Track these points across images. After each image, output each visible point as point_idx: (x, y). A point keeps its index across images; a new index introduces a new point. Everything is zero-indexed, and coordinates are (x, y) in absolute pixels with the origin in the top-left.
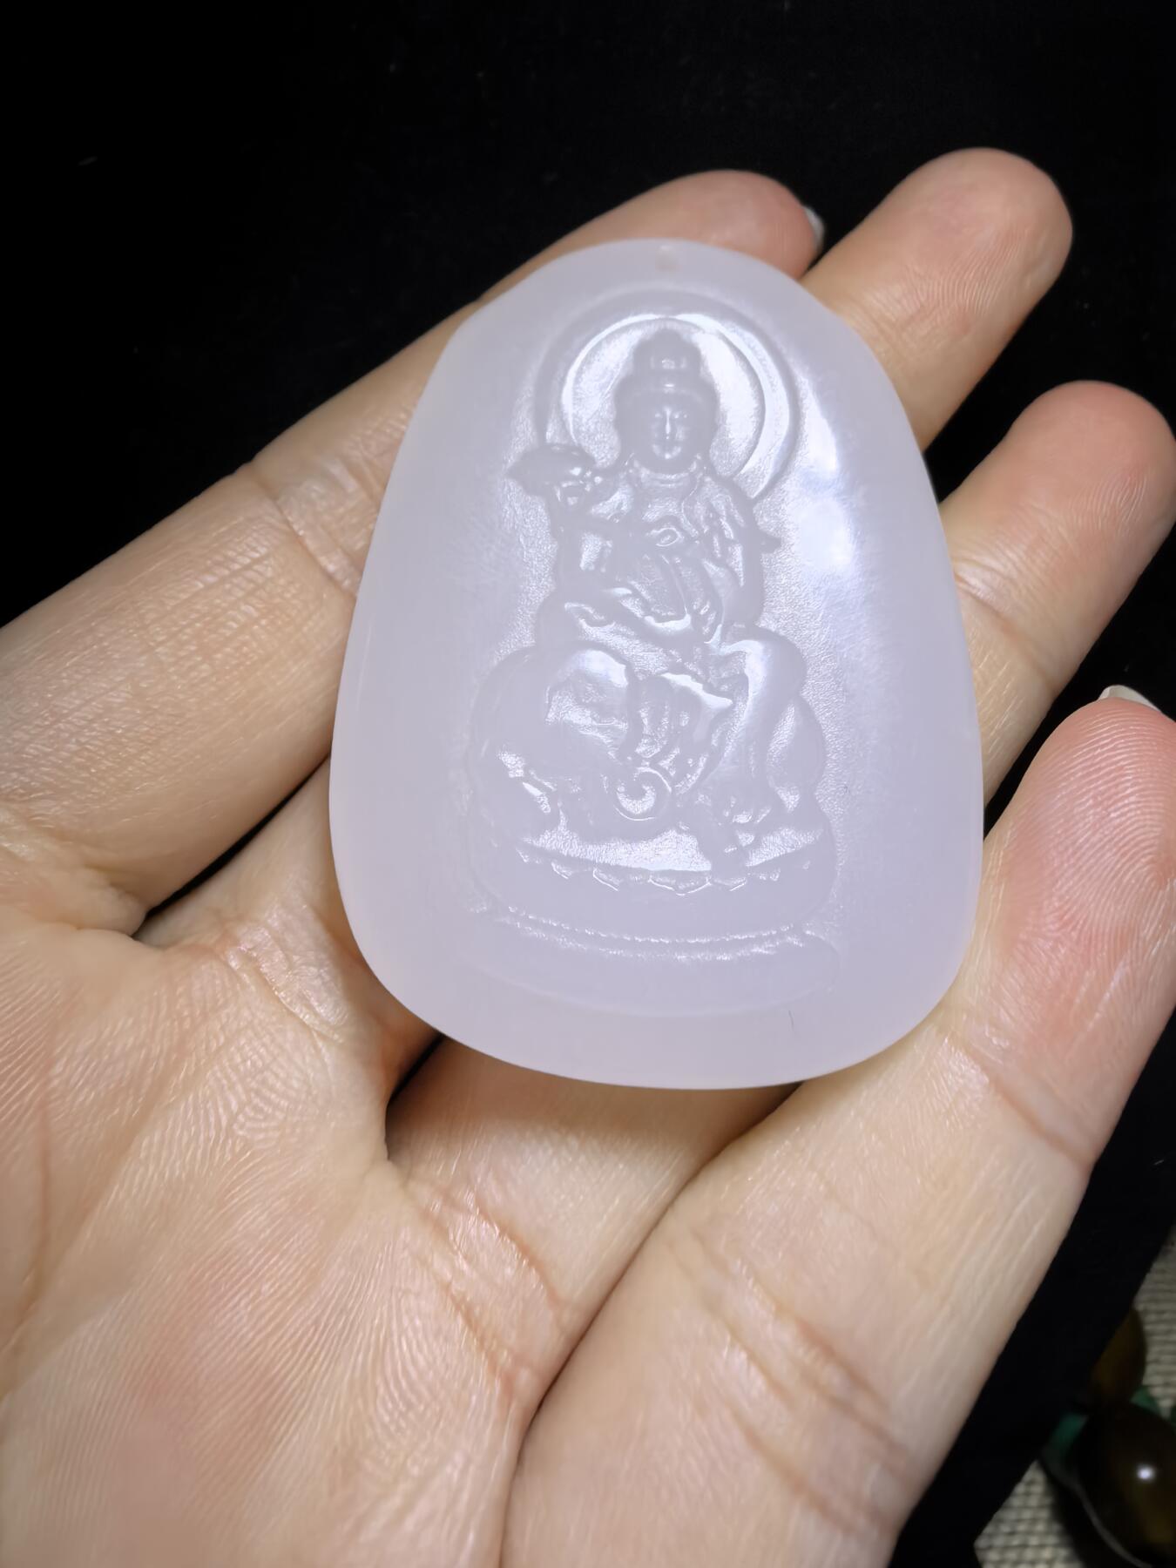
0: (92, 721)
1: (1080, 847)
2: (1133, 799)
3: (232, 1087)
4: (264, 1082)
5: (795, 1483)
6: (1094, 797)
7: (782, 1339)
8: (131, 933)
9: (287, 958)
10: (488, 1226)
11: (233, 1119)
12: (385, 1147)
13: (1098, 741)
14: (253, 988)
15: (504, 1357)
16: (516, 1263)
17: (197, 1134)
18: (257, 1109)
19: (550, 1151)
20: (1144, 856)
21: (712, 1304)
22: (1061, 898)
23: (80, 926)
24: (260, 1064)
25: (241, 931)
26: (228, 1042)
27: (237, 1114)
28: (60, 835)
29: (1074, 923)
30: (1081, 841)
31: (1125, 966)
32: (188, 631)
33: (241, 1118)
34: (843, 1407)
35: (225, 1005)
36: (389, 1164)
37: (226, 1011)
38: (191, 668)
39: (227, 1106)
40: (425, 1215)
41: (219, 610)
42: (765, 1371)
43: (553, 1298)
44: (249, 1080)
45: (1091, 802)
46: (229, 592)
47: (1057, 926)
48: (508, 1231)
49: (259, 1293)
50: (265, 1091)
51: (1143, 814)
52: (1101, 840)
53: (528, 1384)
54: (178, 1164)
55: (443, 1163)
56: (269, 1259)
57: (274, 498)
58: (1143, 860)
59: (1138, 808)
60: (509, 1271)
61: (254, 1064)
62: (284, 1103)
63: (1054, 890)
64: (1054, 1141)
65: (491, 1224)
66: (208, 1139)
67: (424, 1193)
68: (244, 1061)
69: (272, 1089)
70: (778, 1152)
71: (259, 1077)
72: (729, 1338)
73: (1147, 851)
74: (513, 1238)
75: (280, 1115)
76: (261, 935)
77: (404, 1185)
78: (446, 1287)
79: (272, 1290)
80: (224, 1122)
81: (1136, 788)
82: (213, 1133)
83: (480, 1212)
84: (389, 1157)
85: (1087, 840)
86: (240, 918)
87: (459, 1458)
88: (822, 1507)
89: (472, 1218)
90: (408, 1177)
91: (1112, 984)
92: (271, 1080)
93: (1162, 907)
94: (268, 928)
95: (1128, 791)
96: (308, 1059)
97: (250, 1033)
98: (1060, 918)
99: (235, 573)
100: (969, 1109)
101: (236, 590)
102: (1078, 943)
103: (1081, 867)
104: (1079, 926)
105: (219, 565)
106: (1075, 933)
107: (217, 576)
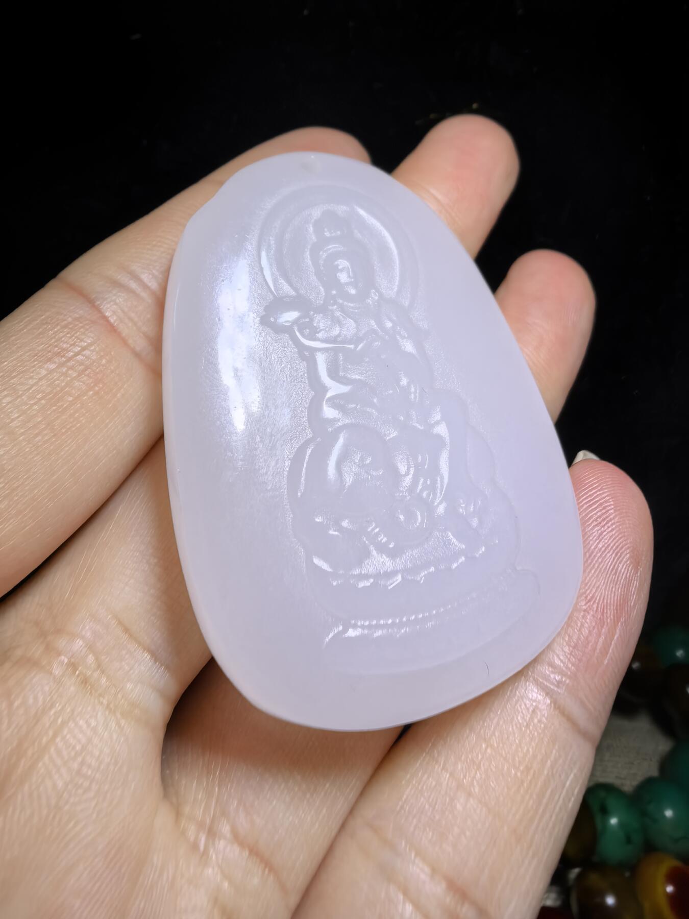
1: (592, 552)
4: (82, 762)
6: (596, 520)
13: (591, 486)
19: (283, 786)
21: (389, 875)
26: (55, 736)
30: (593, 547)
32: (36, 407)
33: (65, 795)
37: (53, 711)
44: (71, 763)
45: (595, 523)
50: (84, 770)
58: (627, 557)
61: (74, 748)
62: (98, 776)
65: (242, 848)
68: (67, 748)
69: (89, 766)
72: (401, 896)
73: (627, 551)
75: (95, 788)
76: (79, 644)
83: (235, 840)
84: (164, 797)
86: (59, 631)
91: (617, 636)
92: (89, 759)
94: (83, 637)
96: (114, 736)
97: (71, 725)
98: (586, 597)
99: (69, 359)
100: (540, 721)
101: (70, 372)
102: (596, 611)
103: (594, 565)
104: (597, 601)
105: (58, 354)
106: (595, 606)
107: (55, 363)
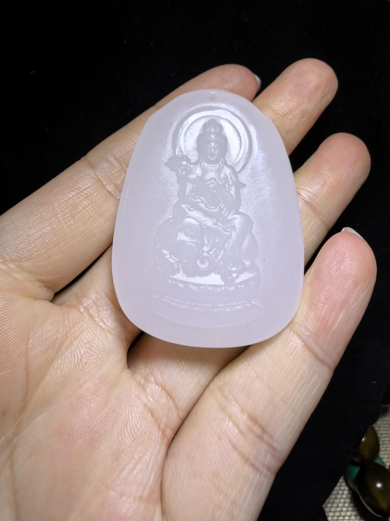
0: (39, 238)
1: (332, 276)
2: (348, 262)
3: (82, 347)
4: (91, 345)
5: (246, 460)
6: (337, 262)
7: (243, 419)
8: (50, 300)
9: (98, 309)
10: (158, 387)
11: (82, 356)
12: (127, 364)
13: (339, 245)
14: (87, 317)
15: (162, 425)
16: (166, 398)
17: (72, 361)
18: (89, 353)
19: (176, 365)
20: (350, 279)
21: (223, 409)
22: (326, 291)
23: (36, 299)
24: (90, 340)
25: (84, 300)
27: (83, 355)
28: (30, 272)
29: (329, 299)
30: (333, 274)
31: (344, 311)
33: (85, 356)
34: (261, 438)
35: (79, 323)
36: (128, 370)
38: (69, 221)
39: (80, 352)
40: (139, 384)
41: (76, 203)
42: (238, 428)
43: (177, 407)
44: (87, 345)
45: (336, 263)
46: (79, 197)
47: (325, 299)
48: (163, 388)
49: (90, 407)
50: (91, 348)
51: (351, 267)
52: (338, 274)
53: (169, 433)
54: (66, 369)
55: (144, 370)
56: (93, 397)
57: (93, 168)
58: (350, 280)
59: (349, 265)
60: (164, 400)
61: (88, 340)
62: (97, 352)
63: (324, 289)
64: (322, 362)
65: (159, 386)
66: (75, 362)
67: (139, 377)
68: (85, 339)
69: (93, 348)
70: (243, 365)
71: (90, 344)
72: (228, 418)
73: (351, 278)
74: (165, 390)
75: (96, 355)
76: (90, 302)
77: (133, 375)
78: (146, 405)
79: (94, 406)
80: (80, 357)
81: (349, 259)
82: (76, 361)
83: (156, 383)
84: (128, 367)
85: (334, 274)
86: (84, 296)
87: (149, 453)
88: (254, 466)
89: (153, 385)
90: (134, 373)
91: (340, 317)
92: (93, 345)
93: (355, 294)
94: (92, 299)
95: (347, 260)
96: (104, 338)
97: (87, 331)
98: (326, 297)
99: (81, 192)
100: (298, 352)
101: (81, 197)
102: (330, 305)
103: (332, 282)
104: (331, 300)
105: (76, 189)
106: (330, 302)
107: (76, 193)
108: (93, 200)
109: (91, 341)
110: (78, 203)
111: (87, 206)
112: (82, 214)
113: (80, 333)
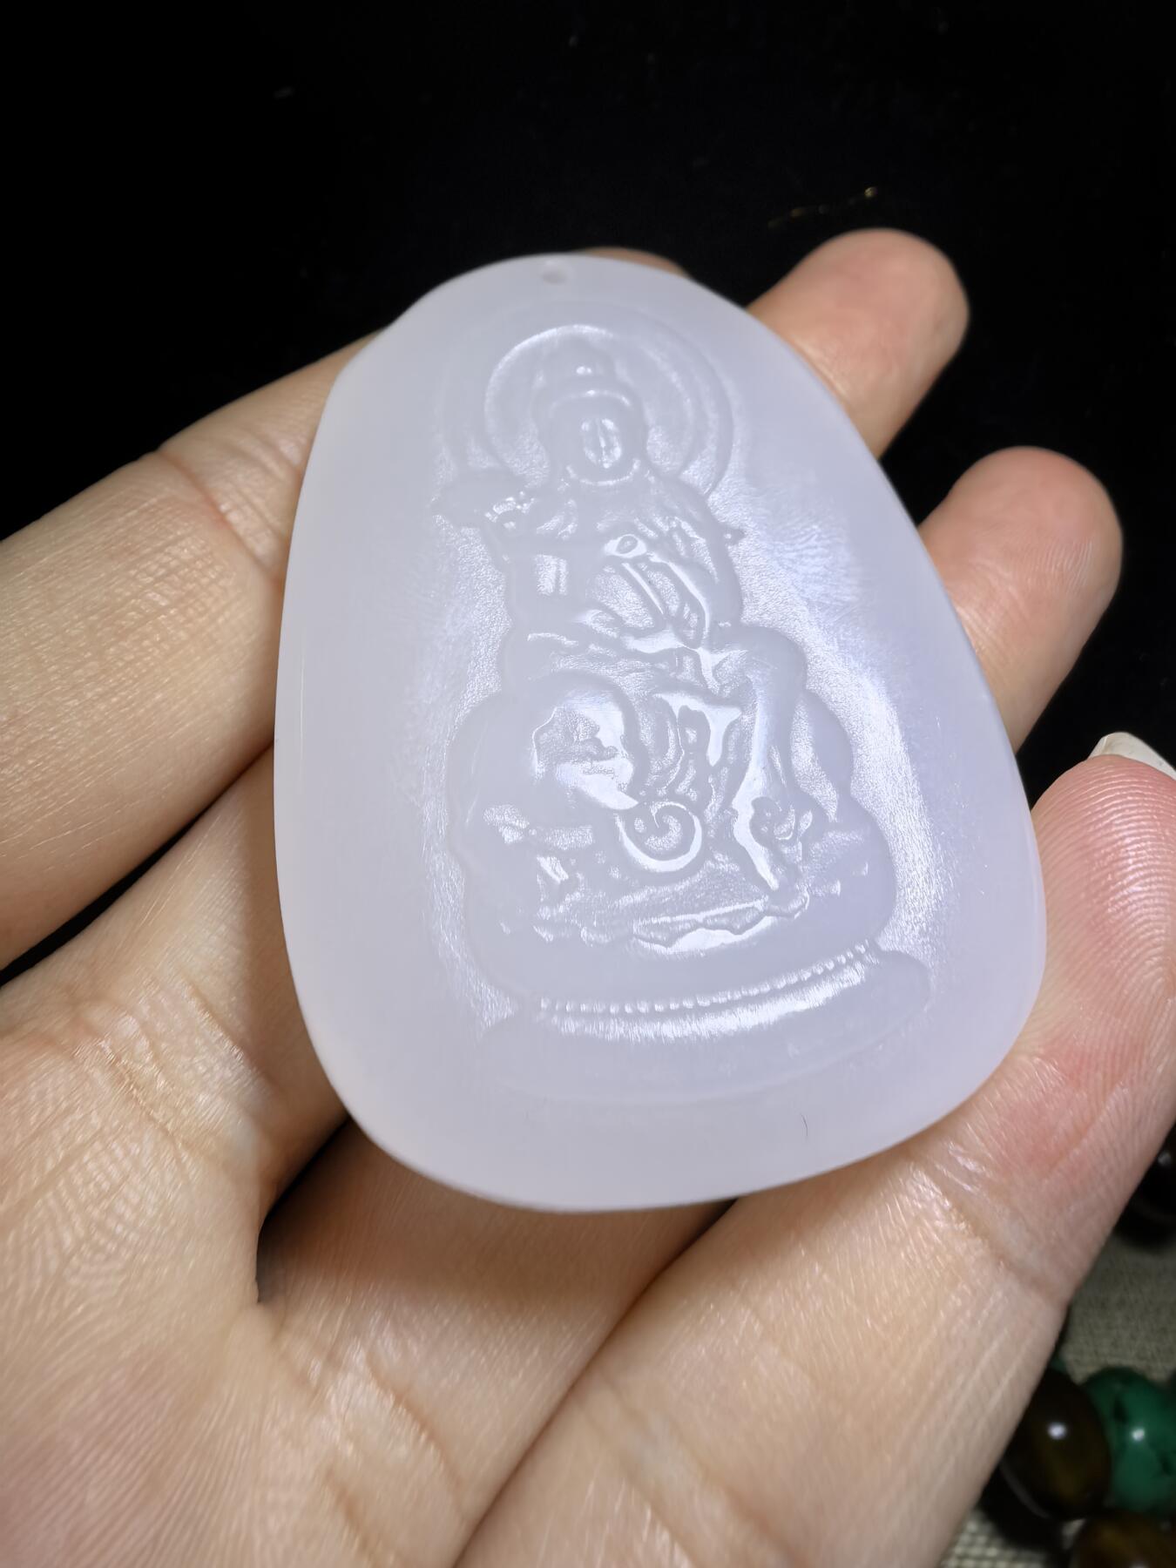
3: (67, 1218)
4: (109, 1211)
10: (381, 1393)
11: (65, 1260)
12: (256, 1287)
16: (411, 1439)
17: (15, 1286)
18: (97, 1249)
20: (1147, 958)
21: (632, 1472)
24: (107, 1186)
25: (96, 1015)
27: (71, 1255)
31: (1123, 1087)
33: (75, 1261)
36: (259, 1309)
37: (69, 1119)
40: (301, 1379)
43: (454, 1478)
44: (90, 1208)
50: (111, 1223)
58: (1149, 964)
60: (403, 1448)
61: (98, 1185)
62: (133, 1237)
65: (384, 1390)
67: (300, 1351)
68: (86, 1184)
69: (120, 1218)
71: (105, 1204)
72: (649, 1514)
74: (410, 1407)
75: (126, 1255)
77: (276, 1337)
80: (53, 1267)
82: (38, 1282)
83: (372, 1374)
84: (259, 1301)
86: (98, 998)
89: (363, 1383)
90: (280, 1326)
92: (121, 1208)
93: (1172, 1018)
96: (168, 1177)
97: (98, 1146)
108: (190, 586)
109: (115, 1189)
110: (127, 600)
111: (163, 610)
112: (137, 637)
113: (68, 1160)
